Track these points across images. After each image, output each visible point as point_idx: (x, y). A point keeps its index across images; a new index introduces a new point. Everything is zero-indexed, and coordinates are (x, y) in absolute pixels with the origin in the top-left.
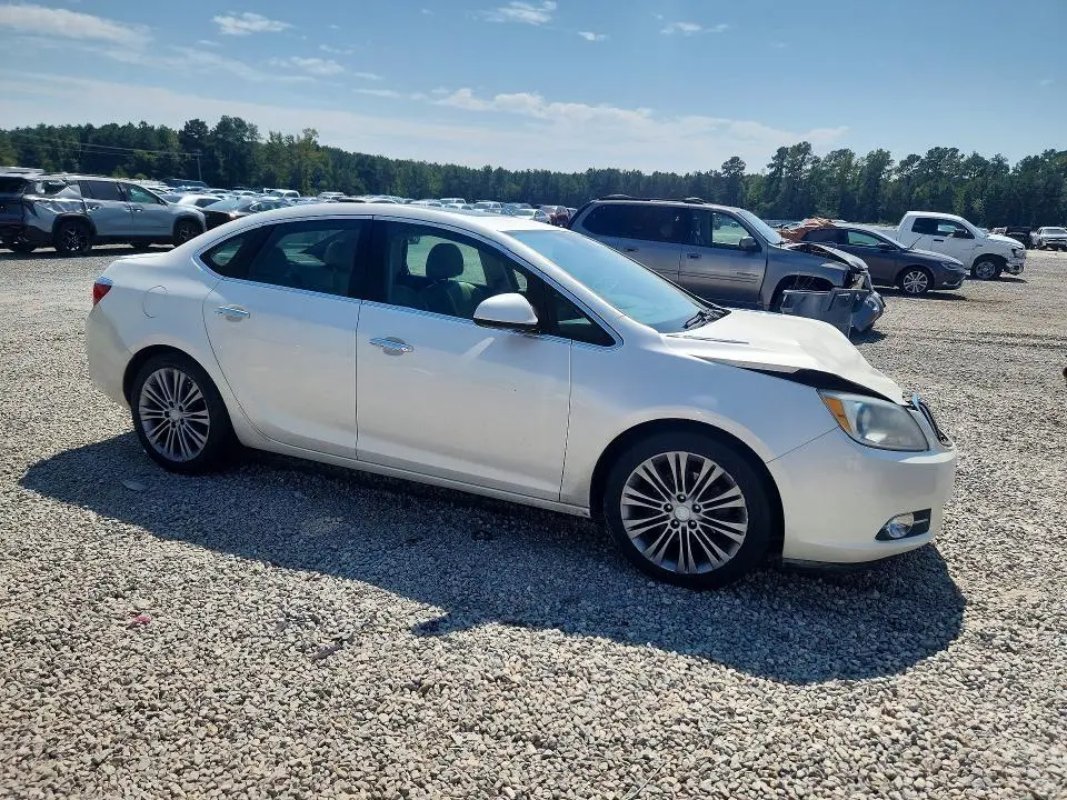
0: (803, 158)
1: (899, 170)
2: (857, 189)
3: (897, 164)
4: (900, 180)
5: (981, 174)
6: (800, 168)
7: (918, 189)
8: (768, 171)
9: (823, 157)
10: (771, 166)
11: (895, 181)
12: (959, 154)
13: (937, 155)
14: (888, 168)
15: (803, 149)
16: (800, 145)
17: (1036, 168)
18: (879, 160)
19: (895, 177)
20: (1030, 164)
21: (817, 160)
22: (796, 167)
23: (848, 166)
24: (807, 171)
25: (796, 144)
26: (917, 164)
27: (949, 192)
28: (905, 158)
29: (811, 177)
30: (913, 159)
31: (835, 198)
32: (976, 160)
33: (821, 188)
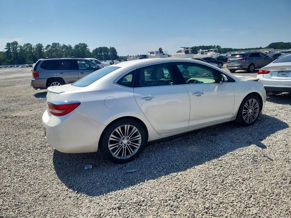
0: (16, 46)
1: (46, 49)
2: (36, 54)
3: (45, 47)
4: (47, 51)
5: (67, 49)
6: (16, 49)
7: (53, 54)
8: (6, 50)
9: (22, 45)
10: (6, 49)
11: (46, 52)
12: (60, 44)
13: (55, 45)
14: (43, 48)
15: (15, 43)
16: (14, 42)
17: (78, 47)
18: (40, 46)
19: (45, 51)
20: (77, 47)
21: (21, 47)
22: (14, 49)
23: (31, 48)
24: (19, 50)
25: (13, 42)
26: (50, 47)
27: (61, 54)
28: (47, 46)
29: (21, 52)
30: (49, 46)
31: (30, 57)
32: (64, 46)
33: (25, 54)
